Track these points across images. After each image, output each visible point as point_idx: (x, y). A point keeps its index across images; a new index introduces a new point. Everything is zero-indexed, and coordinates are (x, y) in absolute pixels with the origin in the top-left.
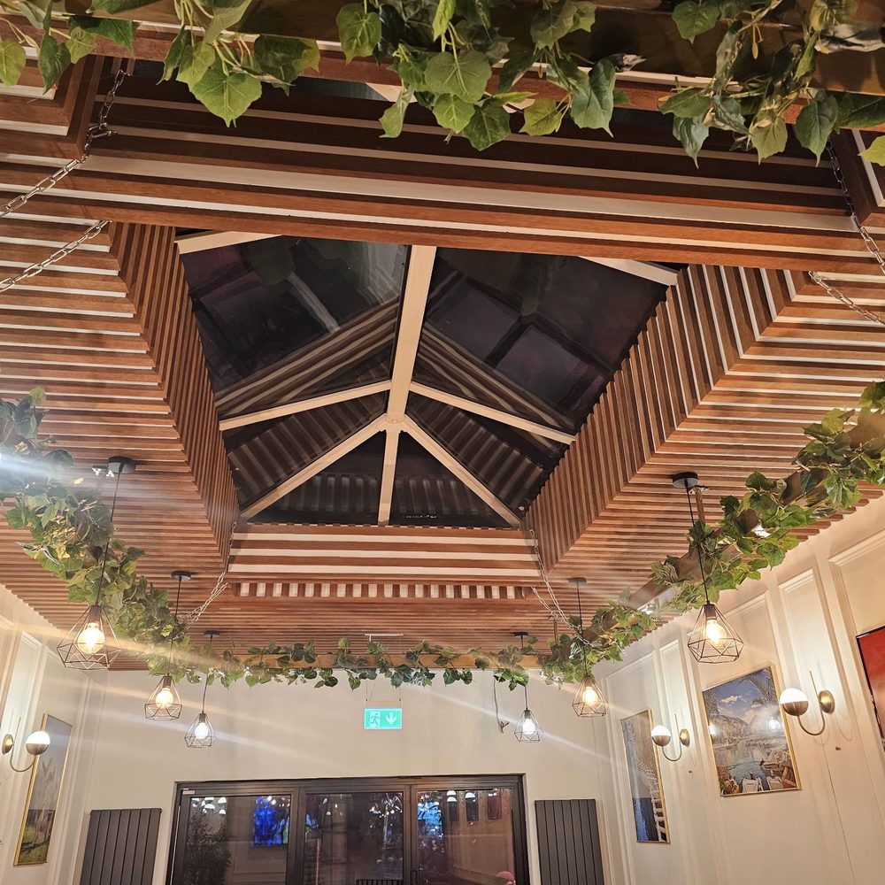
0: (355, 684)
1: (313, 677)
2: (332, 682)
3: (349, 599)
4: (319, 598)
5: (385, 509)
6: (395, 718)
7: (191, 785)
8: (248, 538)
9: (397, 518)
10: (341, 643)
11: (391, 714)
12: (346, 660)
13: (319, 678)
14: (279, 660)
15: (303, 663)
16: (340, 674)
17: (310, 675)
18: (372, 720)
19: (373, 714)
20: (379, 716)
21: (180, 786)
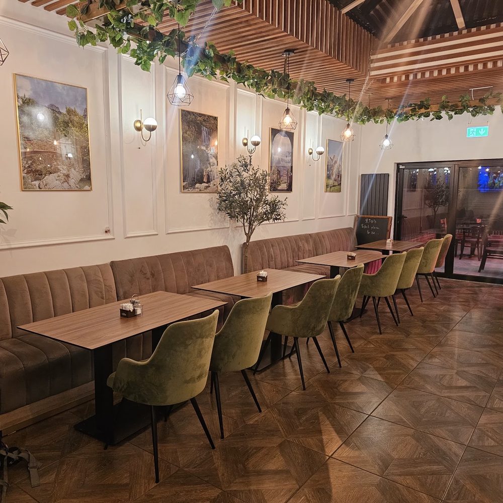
0: (451, 117)
1: (428, 116)
2: (439, 118)
3: (440, 77)
4: (424, 79)
5: (460, 21)
6: (484, 131)
7: (402, 164)
8: (378, 57)
9: (468, 26)
10: (443, 98)
11: (482, 130)
12: (444, 107)
13: (431, 116)
14: (411, 110)
15: (423, 111)
16: (443, 114)
17: (427, 115)
18: (471, 133)
19: (472, 130)
20: (475, 131)
21: (398, 164)
